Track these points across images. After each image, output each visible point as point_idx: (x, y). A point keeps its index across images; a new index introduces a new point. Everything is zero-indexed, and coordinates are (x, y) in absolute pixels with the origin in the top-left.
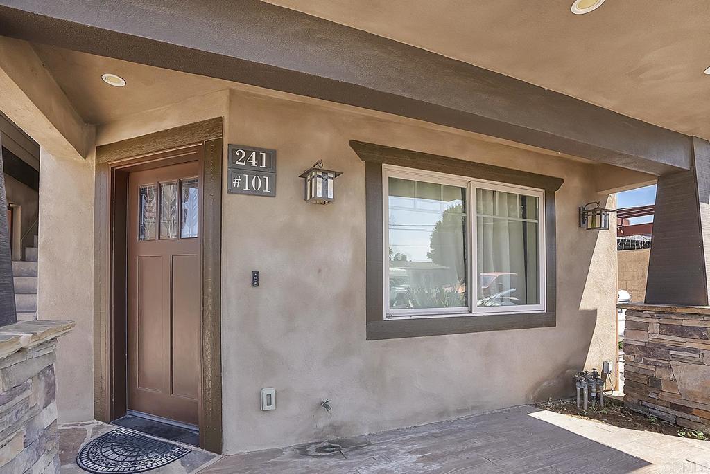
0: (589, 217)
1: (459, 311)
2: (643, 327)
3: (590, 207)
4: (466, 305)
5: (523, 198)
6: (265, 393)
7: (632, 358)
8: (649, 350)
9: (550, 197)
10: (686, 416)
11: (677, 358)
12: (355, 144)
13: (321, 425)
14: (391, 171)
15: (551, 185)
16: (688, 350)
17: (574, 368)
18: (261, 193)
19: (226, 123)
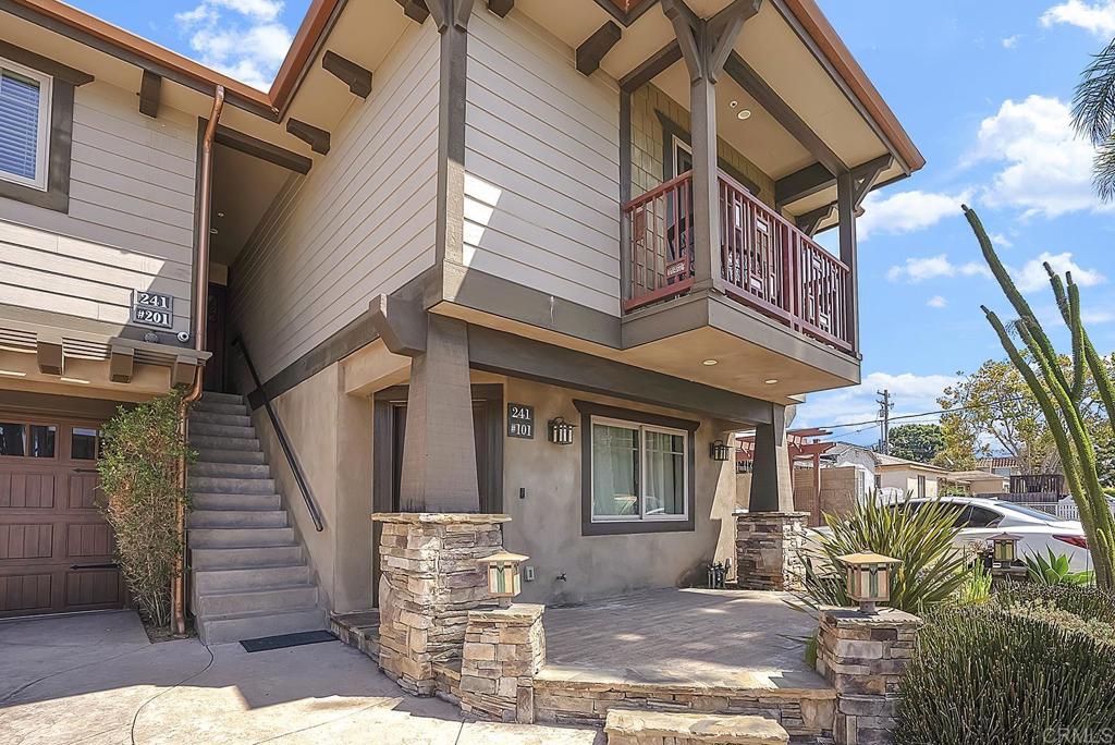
0: (716, 450)
1: (634, 518)
2: (746, 528)
3: (718, 444)
4: (637, 514)
5: (673, 436)
6: (528, 569)
7: (741, 550)
8: (751, 543)
9: (691, 436)
10: (767, 582)
11: (763, 546)
12: (575, 401)
13: (556, 593)
14: (595, 420)
15: (692, 427)
16: (768, 540)
17: (707, 562)
18: (526, 437)
19: (505, 387)
